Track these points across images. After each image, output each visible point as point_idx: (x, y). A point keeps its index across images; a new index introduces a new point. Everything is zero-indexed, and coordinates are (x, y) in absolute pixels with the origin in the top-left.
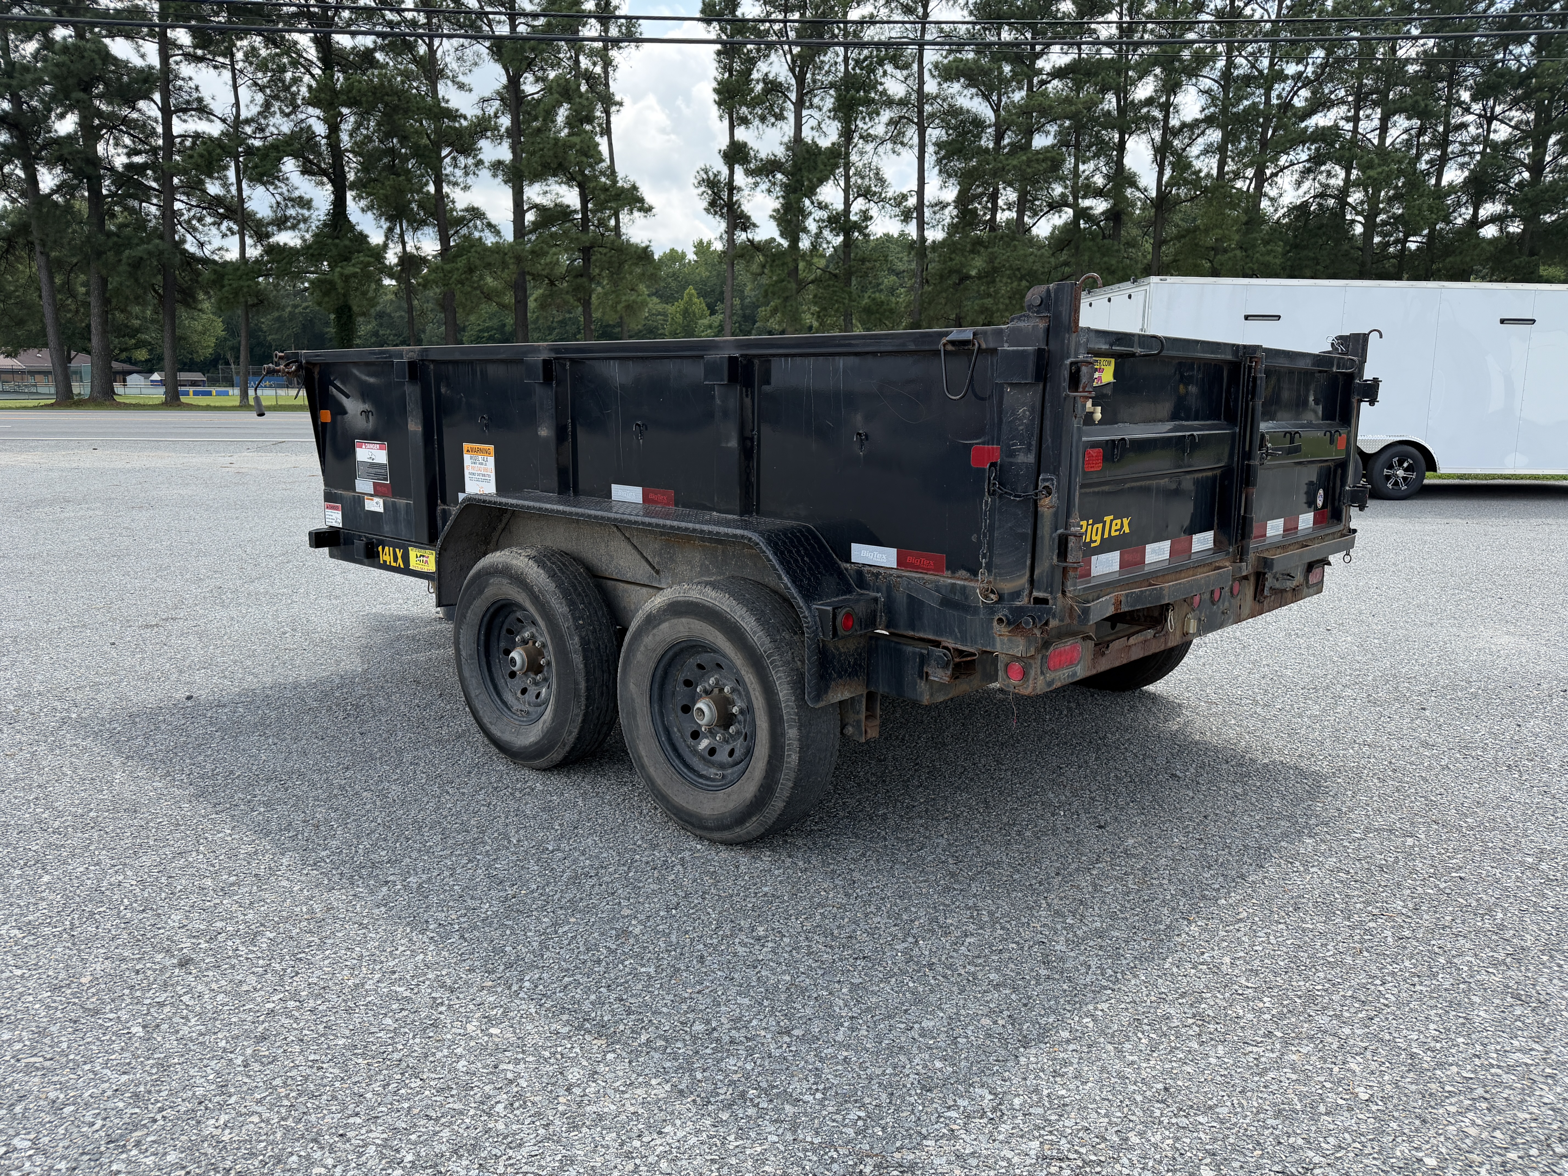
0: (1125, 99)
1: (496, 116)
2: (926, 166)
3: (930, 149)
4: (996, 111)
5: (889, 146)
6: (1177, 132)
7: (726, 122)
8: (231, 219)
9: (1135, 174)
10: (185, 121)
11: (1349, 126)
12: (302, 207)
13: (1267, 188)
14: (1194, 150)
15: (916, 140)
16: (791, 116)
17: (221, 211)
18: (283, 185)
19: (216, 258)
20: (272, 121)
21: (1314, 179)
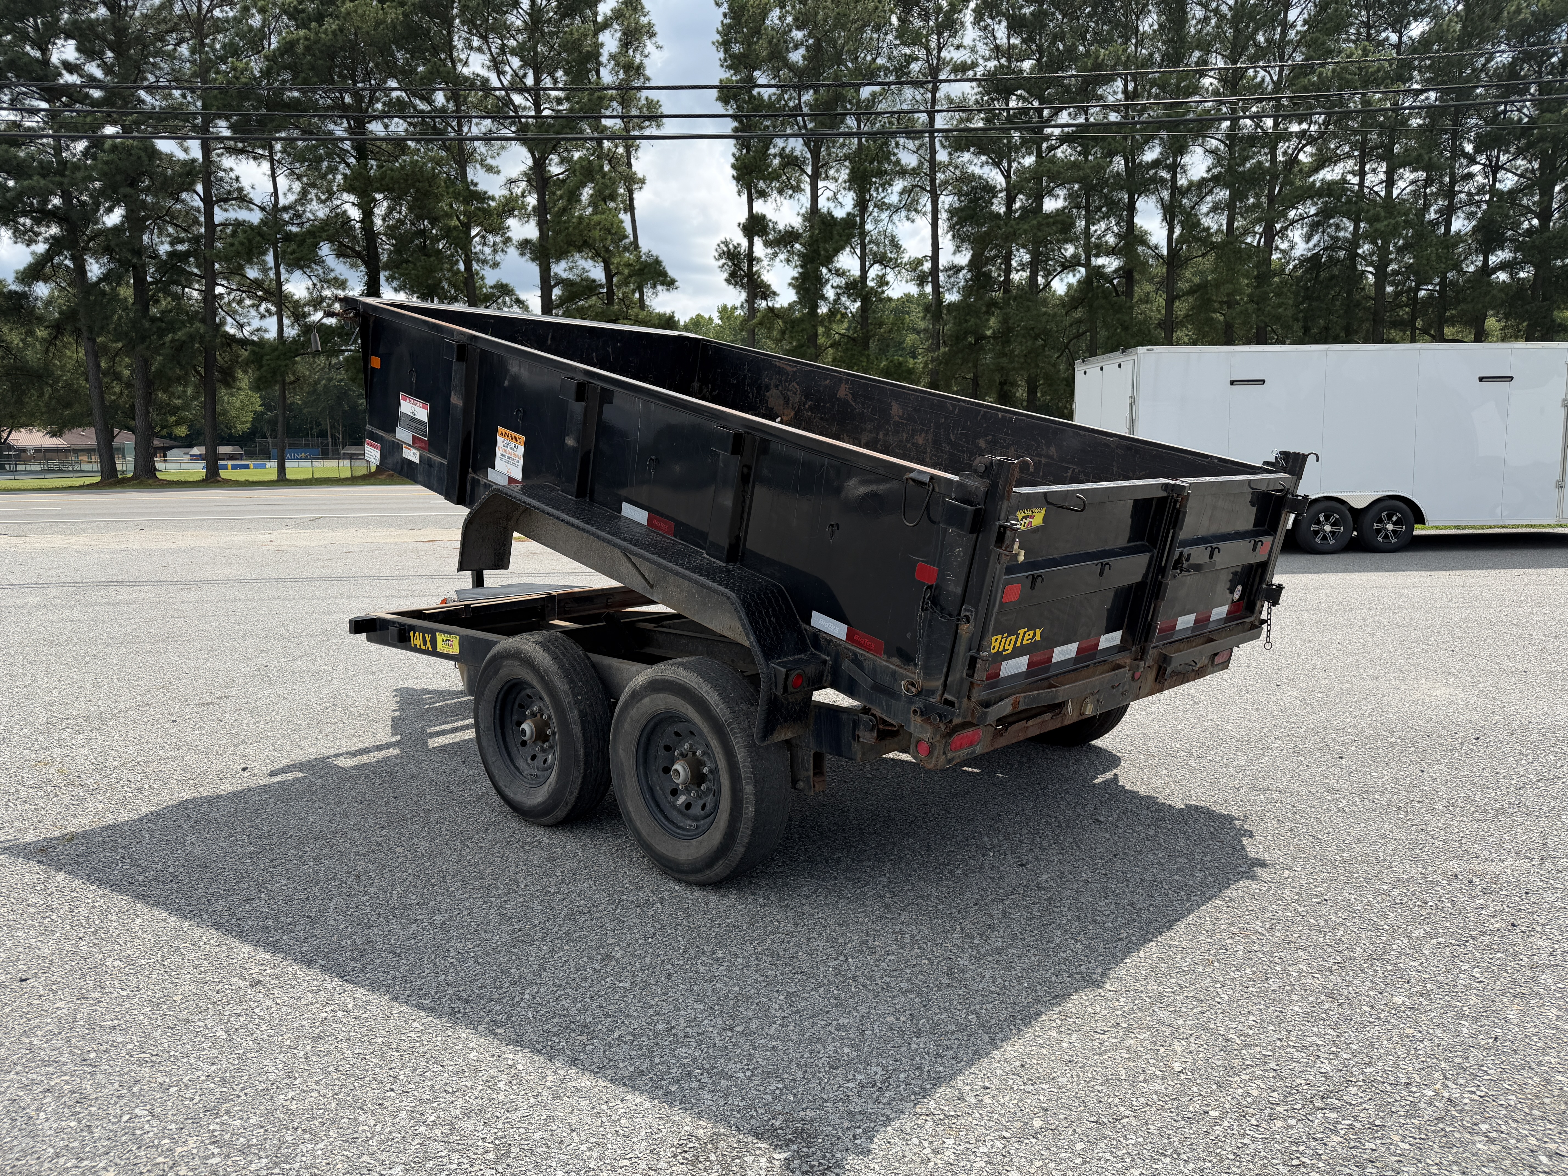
0: (1134, 160)
1: (523, 196)
2: (940, 232)
3: (943, 216)
4: (1007, 177)
5: (904, 213)
6: (1185, 192)
7: (745, 197)
8: (269, 301)
9: (1146, 233)
10: (226, 210)
11: (1355, 180)
12: (337, 288)
13: (1278, 241)
14: (1204, 208)
15: (929, 207)
16: (808, 188)
17: (260, 293)
18: (319, 268)
19: (255, 338)
20: (309, 207)
21: (1323, 232)
